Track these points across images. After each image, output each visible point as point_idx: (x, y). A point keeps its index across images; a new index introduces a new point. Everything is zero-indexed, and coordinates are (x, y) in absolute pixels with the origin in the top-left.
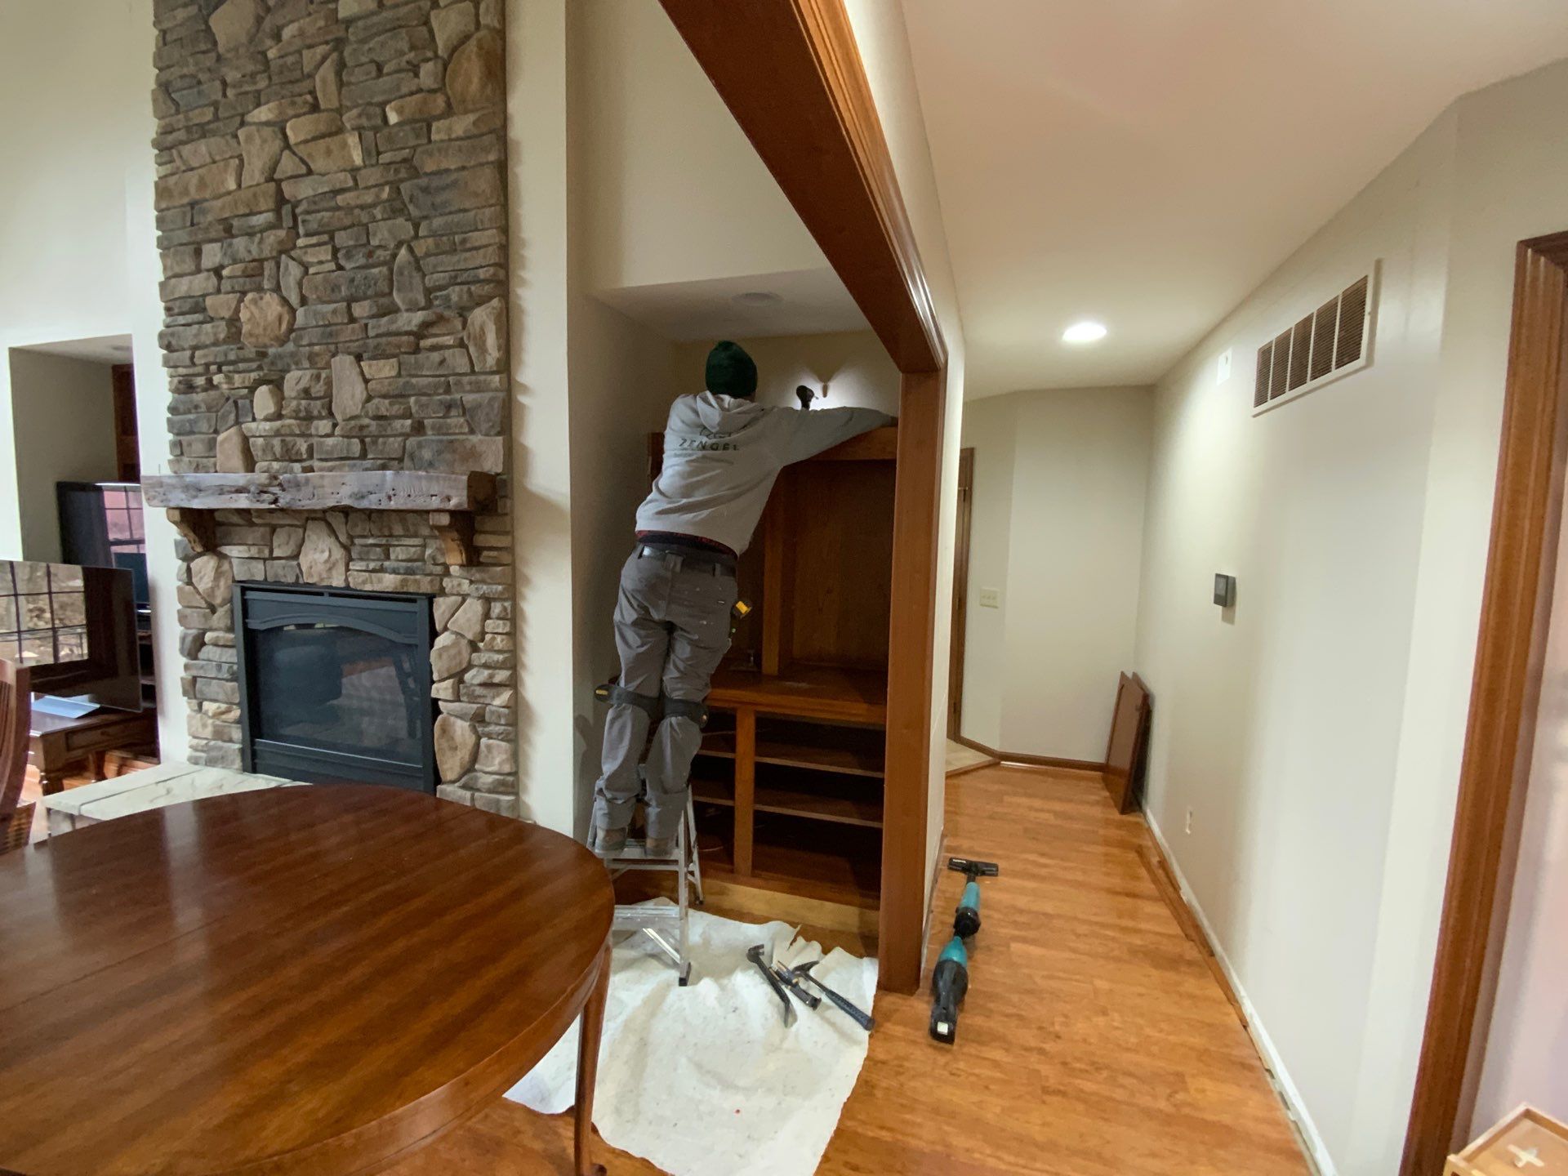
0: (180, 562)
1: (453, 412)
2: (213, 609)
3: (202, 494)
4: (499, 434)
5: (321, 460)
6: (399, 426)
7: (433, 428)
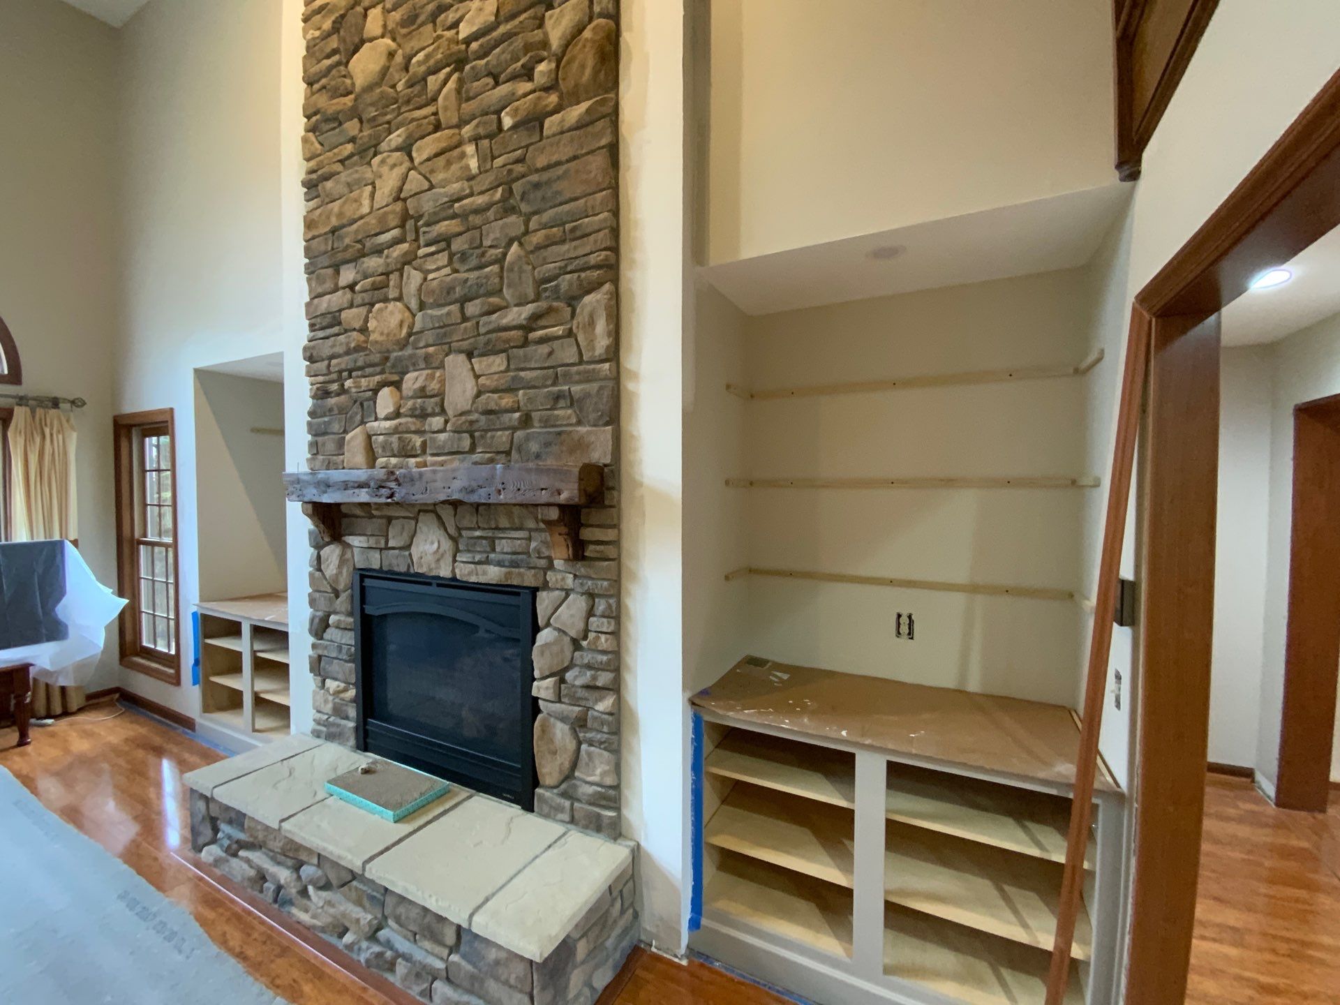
0: (312, 549)
1: (562, 403)
2: (337, 594)
3: (331, 489)
4: (607, 424)
5: (433, 455)
6: (507, 420)
7: (540, 421)
